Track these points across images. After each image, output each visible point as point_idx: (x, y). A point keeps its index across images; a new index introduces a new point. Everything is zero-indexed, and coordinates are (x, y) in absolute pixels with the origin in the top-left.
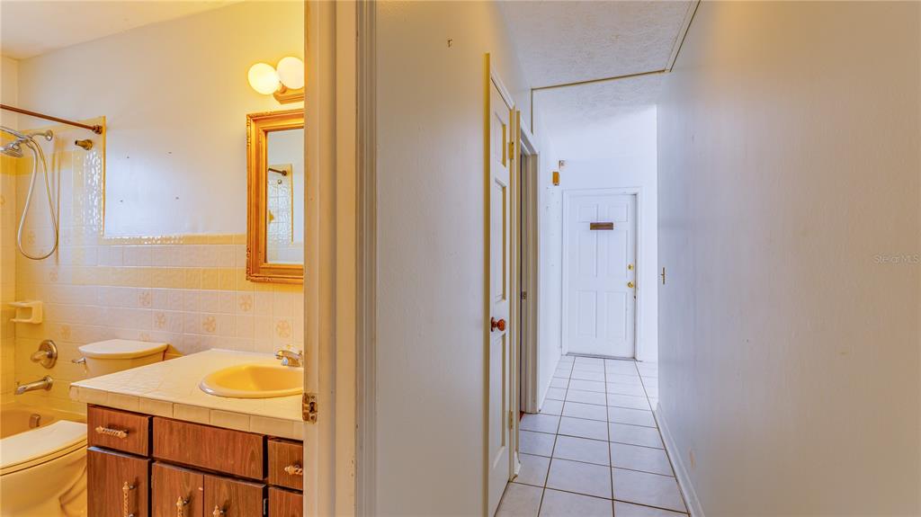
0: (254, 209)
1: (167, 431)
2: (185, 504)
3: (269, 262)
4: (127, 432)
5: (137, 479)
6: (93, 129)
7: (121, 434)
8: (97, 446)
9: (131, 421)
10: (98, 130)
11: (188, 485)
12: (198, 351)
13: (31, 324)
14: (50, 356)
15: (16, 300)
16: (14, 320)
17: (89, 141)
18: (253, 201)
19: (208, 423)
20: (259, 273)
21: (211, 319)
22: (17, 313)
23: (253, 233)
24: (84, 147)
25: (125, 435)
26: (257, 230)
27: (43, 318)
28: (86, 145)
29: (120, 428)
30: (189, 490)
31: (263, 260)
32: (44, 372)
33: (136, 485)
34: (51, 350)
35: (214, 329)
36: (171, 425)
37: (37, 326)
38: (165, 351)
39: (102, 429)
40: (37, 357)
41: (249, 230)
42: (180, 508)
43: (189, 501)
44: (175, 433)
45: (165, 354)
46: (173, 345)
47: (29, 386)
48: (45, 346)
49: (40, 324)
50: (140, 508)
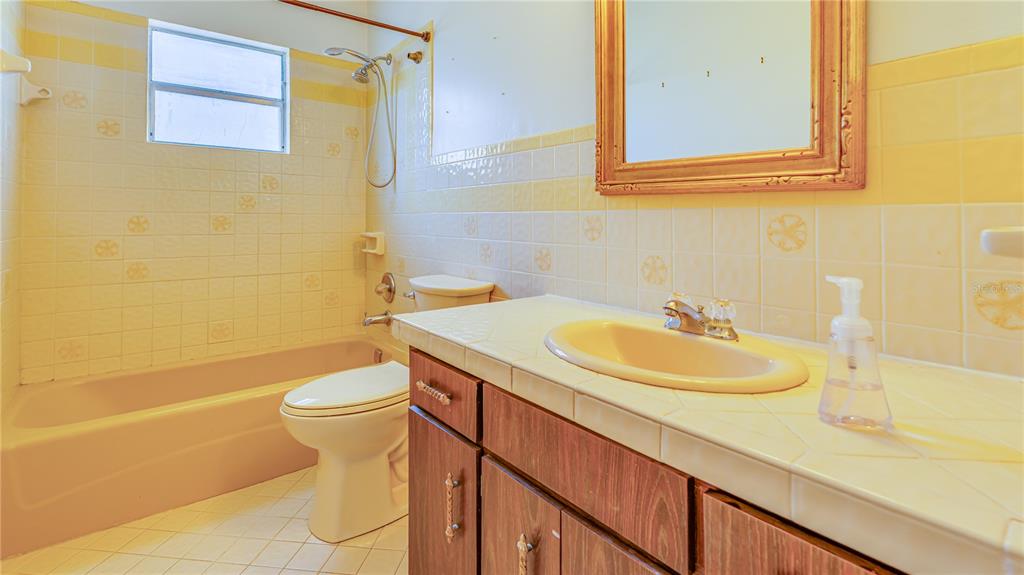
0: (605, 82)
1: (503, 411)
2: (530, 550)
3: (629, 160)
4: (451, 398)
5: (463, 471)
6: (422, 36)
7: (443, 398)
8: (419, 407)
9: (457, 383)
10: (426, 37)
11: (535, 518)
12: (529, 295)
13: (375, 255)
14: (390, 290)
15: (367, 231)
16: (365, 250)
17: (420, 53)
18: (605, 69)
19: (571, 418)
20: (614, 180)
21: (544, 252)
22: (367, 244)
23: (606, 120)
24: (415, 59)
25: (448, 401)
26: (611, 112)
27: (386, 249)
28: (416, 58)
29: (443, 389)
30: (535, 525)
31: (620, 159)
32: (385, 306)
33: (462, 481)
34: (391, 284)
35: (549, 266)
36: (508, 402)
37: (379, 257)
38: (491, 293)
39: (423, 385)
40: (380, 289)
41: (600, 114)
42: (522, 555)
43: (535, 544)
44: (515, 418)
45: (492, 294)
46: (499, 286)
47: (374, 319)
48: (386, 279)
49: (382, 256)
50: (466, 519)
